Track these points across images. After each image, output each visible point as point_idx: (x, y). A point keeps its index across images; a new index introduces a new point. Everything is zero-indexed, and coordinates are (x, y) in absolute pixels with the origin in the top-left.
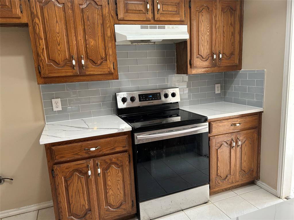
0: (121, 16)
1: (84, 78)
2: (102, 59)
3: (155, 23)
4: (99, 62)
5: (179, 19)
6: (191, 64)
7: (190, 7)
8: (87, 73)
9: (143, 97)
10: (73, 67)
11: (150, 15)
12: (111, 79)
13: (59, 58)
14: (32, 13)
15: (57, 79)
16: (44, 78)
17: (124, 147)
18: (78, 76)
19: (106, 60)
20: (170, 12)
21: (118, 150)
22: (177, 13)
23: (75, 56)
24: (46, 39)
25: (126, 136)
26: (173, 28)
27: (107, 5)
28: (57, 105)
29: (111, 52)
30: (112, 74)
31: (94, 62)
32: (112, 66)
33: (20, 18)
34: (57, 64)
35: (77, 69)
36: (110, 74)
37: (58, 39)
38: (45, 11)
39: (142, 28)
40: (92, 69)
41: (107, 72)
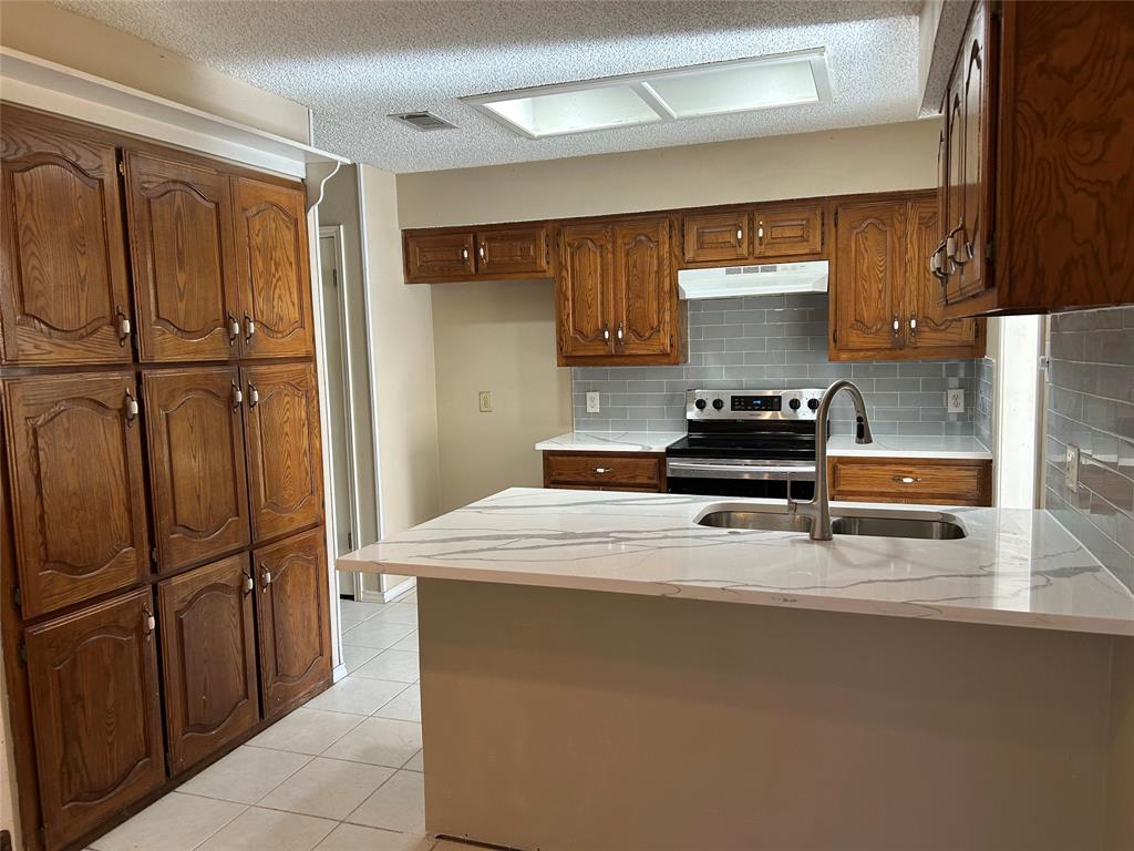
0: (689, 255)
1: (623, 359)
2: (652, 328)
3: (757, 261)
4: (647, 335)
5: (807, 251)
6: (835, 341)
7: (836, 225)
8: (627, 352)
9: (740, 402)
10: (606, 342)
11: (744, 250)
12: (666, 364)
13: (588, 328)
14: (560, 263)
15: (583, 360)
16: (567, 357)
17: (650, 478)
18: (612, 356)
19: (659, 331)
20: (787, 240)
21: (638, 481)
22: (803, 239)
23: (611, 325)
24: (573, 300)
25: (656, 460)
26: (794, 268)
27: (667, 241)
28: (594, 403)
29: (667, 318)
30: (668, 355)
31: (639, 335)
32: (667, 342)
33: (545, 271)
34: (585, 336)
35: (612, 344)
36: (664, 354)
37: (590, 299)
38: (576, 258)
39: (728, 272)
40: (636, 346)
41: (658, 352)
